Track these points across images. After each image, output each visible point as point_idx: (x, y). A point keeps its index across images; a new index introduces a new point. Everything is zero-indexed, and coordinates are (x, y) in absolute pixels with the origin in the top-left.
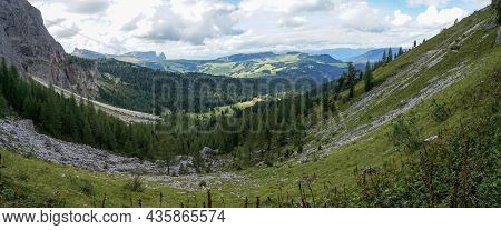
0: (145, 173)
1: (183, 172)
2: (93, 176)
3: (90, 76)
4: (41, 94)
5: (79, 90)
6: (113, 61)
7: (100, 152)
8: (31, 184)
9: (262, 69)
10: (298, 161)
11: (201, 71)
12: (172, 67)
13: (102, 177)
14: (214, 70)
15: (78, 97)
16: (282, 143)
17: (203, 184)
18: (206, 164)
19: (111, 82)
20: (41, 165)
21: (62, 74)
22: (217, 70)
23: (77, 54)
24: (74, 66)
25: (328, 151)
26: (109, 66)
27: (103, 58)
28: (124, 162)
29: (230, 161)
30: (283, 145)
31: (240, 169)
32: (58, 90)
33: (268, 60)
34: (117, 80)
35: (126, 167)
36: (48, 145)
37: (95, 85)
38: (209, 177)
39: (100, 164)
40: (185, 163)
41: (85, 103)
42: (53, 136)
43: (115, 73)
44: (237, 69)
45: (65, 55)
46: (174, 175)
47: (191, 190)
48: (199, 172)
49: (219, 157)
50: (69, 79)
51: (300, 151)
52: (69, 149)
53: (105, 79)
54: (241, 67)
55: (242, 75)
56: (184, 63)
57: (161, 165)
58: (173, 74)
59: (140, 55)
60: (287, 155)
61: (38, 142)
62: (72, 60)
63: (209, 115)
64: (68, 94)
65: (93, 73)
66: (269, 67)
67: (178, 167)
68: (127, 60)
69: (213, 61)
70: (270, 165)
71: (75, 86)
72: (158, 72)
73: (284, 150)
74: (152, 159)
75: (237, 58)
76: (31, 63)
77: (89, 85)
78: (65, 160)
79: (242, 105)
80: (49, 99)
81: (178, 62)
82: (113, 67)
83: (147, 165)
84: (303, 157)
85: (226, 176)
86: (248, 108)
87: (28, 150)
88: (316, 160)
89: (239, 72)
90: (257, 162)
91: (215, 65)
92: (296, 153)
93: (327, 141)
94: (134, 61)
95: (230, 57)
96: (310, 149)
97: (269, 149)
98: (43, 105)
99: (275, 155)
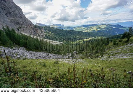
0: (59, 58)
1: (69, 58)
2: (46, 61)
3: (42, 32)
4: (26, 38)
5: (39, 36)
6: (49, 27)
7: (47, 53)
8: (28, 68)
9: (92, 29)
10: (101, 59)
11: (74, 30)
12: (66, 29)
13: (48, 61)
14: (78, 29)
15: (39, 38)
16: (96, 53)
17: (73, 62)
18: (75, 56)
19: (49, 33)
20: (30, 61)
21: (33, 31)
22: (79, 29)
23: (37, 25)
24: (36, 28)
25: (112, 59)
26: (48, 28)
27: (46, 26)
28: (54, 56)
29: (81, 56)
30: (97, 53)
31: (83, 58)
32: (32, 36)
33: (95, 27)
34: (50, 33)
35: (54, 57)
36: (31, 54)
37: (44, 34)
38: (75, 60)
39: (47, 57)
40: (69, 55)
41: (41, 40)
42: (32, 51)
43: (50, 31)
44: (85, 29)
45: (33, 25)
46: (66, 59)
47: (71, 63)
48: (72, 58)
49: (78, 54)
50: (35, 33)
51: (102, 56)
52: (38, 54)
53: (47, 32)
54: (86, 29)
55: (86, 31)
56: (69, 27)
57: (63, 56)
58: (66, 31)
59: (57, 25)
60: (98, 56)
61: (27, 54)
62: (35, 27)
63: (76, 42)
64: (35, 37)
65: (43, 31)
66: (95, 29)
67: (67, 57)
68: (53, 26)
69: (78, 27)
70: (92, 59)
71: (37, 35)
72: (62, 30)
73: (97, 55)
74: (61, 54)
75: (85, 26)
76: (20, 28)
77: (42, 34)
78: (37, 57)
79: (85, 40)
80: (29, 39)
81: (67, 27)
82: (49, 29)
83: (60, 56)
84: (103, 59)
85: (80, 60)
86: (87, 41)
87: (24, 57)
88: (107, 61)
89: (85, 30)
90: (88, 57)
91: (78, 28)
92: (100, 56)
93: (112, 55)
94: (55, 27)
95: (83, 26)
96: (105, 56)
97: (92, 54)
98: (27, 42)
99: (94, 56)
